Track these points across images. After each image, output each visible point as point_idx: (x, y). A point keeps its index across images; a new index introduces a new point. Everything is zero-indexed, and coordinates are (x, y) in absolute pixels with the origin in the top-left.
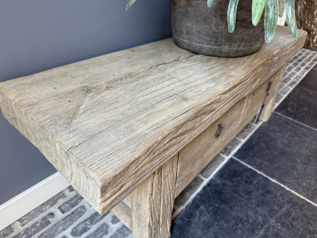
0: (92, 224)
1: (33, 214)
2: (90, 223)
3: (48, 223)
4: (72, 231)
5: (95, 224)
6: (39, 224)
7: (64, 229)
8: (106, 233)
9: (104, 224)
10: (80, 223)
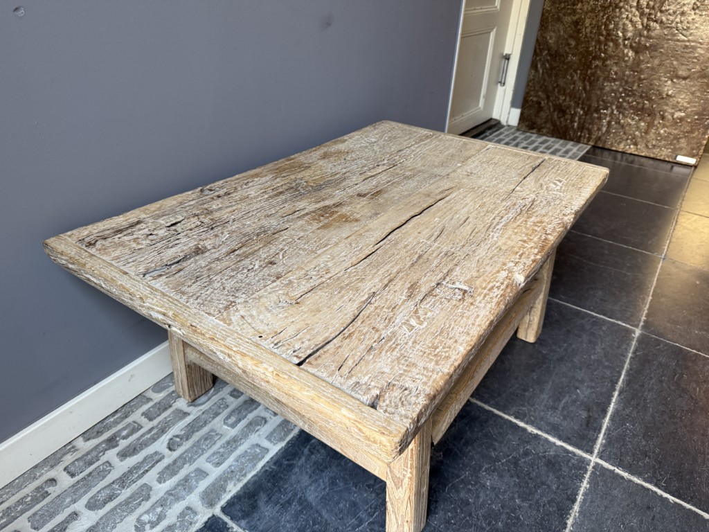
0: (124, 487)
1: (18, 483)
2: (119, 486)
3: (47, 494)
4: (88, 502)
5: (128, 487)
6: (29, 498)
7: (74, 501)
8: (148, 498)
9: (145, 484)
10: (103, 489)
